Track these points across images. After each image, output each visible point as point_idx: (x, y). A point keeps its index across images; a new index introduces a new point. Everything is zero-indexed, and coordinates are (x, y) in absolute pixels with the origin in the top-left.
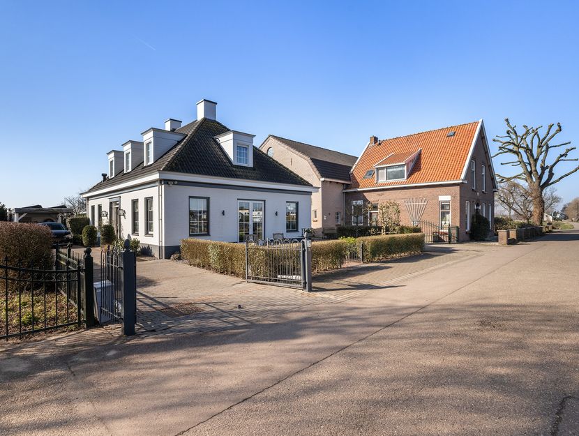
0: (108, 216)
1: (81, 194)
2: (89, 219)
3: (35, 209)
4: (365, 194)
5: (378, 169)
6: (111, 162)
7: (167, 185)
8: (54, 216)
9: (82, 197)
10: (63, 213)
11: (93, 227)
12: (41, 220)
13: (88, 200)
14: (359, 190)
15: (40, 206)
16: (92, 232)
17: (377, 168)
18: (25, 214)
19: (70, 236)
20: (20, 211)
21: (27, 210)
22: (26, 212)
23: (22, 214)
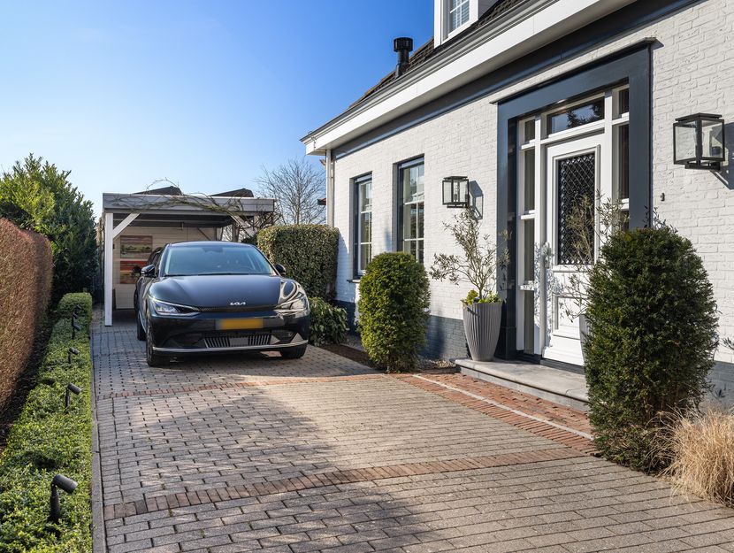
13: (333, 159)
18: (132, 217)
19: (299, 307)
20: (117, 206)
21: (139, 203)
22: (134, 210)
23: (124, 216)
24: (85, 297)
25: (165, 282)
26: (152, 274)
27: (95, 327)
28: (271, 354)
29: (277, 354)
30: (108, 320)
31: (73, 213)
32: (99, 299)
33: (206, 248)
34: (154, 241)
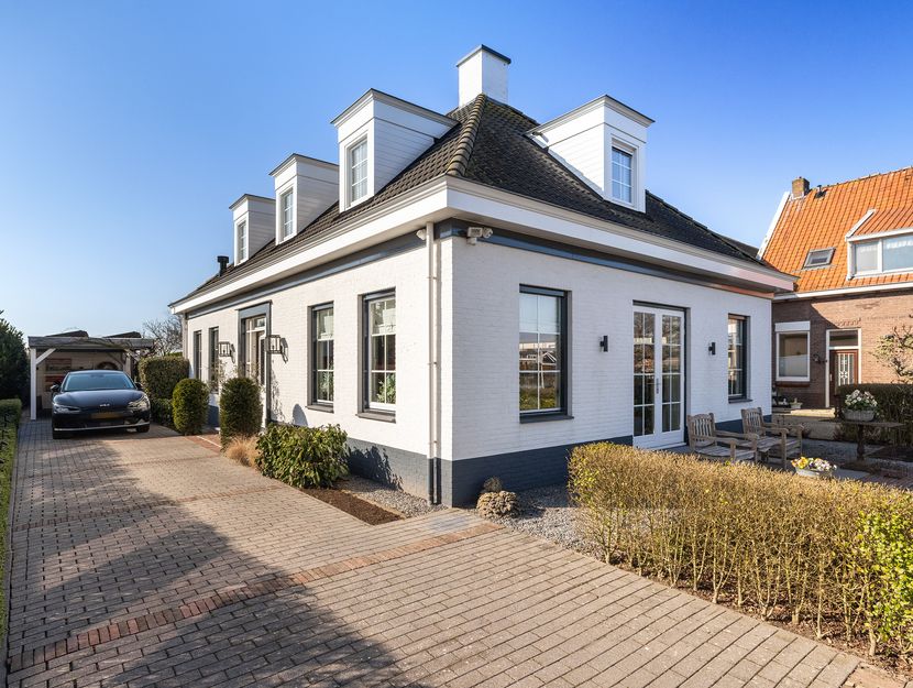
0: (236, 354)
1: (172, 305)
2: (188, 363)
3: (71, 339)
4: (814, 305)
5: (855, 244)
6: (241, 227)
7: (461, 240)
8: (118, 355)
9: (173, 311)
10: (134, 351)
11: (198, 383)
12: (90, 364)
13: (187, 318)
14: (800, 296)
15: (82, 334)
16: (195, 395)
17: (853, 243)
18: (50, 351)
19: (143, 405)
20: (40, 344)
21: (54, 342)
22: (52, 347)
23: (45, 350)
24: (17, 402)
25: (63, 395)
26: (57, 391)
27: (23, 421)
28: (131, 430)
29: (135, 430)
30: (33, 415)
31: (5, 342)
32: (27, 404)
33: (93, 375)
34: (73, 362)
